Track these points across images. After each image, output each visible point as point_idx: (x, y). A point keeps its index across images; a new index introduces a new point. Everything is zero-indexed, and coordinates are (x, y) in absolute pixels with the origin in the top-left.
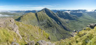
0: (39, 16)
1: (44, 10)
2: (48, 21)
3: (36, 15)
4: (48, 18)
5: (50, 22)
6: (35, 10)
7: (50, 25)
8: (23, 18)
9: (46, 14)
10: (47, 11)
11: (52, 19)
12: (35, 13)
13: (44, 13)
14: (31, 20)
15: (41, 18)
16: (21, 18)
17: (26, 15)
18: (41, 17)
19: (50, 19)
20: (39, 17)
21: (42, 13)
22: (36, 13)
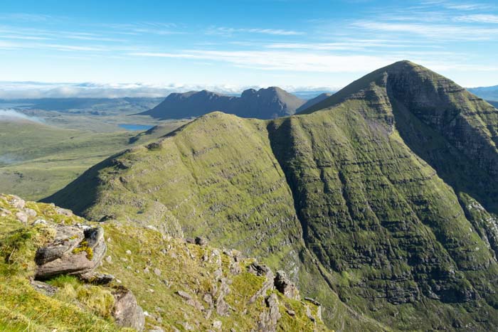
0: (308, 159)
1: (380, 91)
2: (425, 231)
3: (282, 142)
4: (425, 193)
5: (441, 237)
6: (272, 91)
7: (439, 274)
8: (131, 176)
9: (395, 135)
10: (423, 100)
11: (475, 206)
12: (270, 127)
13: (380, 129)
14: (221, 196)
15: (335, 185)
16: (103, 176)
17: (168, 143)
18: (331, 172)
19: (457, 211)
20: (316, 173)
21: (350, 120)
22: (278, 123)
